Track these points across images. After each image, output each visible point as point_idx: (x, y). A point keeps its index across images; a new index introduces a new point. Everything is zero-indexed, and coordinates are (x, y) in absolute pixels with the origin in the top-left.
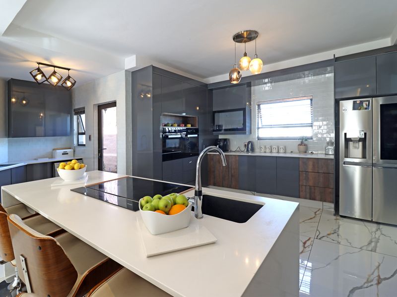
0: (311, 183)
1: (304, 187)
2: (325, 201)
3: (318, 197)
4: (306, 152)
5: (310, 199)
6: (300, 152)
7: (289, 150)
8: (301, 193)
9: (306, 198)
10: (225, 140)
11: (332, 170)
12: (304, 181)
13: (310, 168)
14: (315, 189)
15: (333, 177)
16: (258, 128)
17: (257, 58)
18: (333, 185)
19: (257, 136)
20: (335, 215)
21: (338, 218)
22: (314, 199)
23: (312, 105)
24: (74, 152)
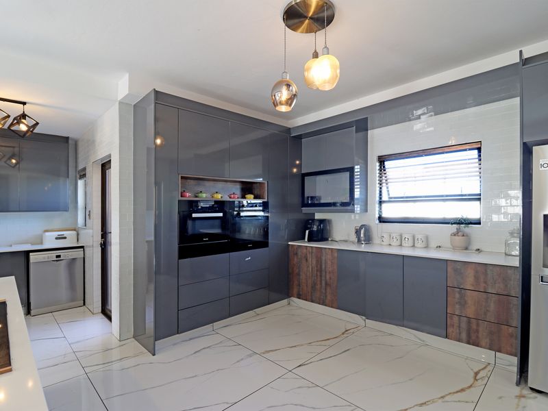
0: (470, 311)
1: (456, 319)
2: (500, 351)
3: (484, 341)
4: (466, 249)
5: (468, 343)
6: (454, 248)
7: (433, 244)
8: (450, 330)
9: (459, 340)
10: (322, 221)
11: (517, 290)
12: (457, 306)
13: (469, 283)
14: (478, 325)
15: (517, 303)
16: (381, 202)
17: (328, 54)
18: (516, 321)
19: (377, 216)
20: (518, 384)
21: (526, 392)
22: (477, 345)
23: (480, 160)
24: (78, 235)
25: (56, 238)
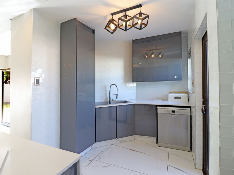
24: (189, 97)
25: (175, 98)
